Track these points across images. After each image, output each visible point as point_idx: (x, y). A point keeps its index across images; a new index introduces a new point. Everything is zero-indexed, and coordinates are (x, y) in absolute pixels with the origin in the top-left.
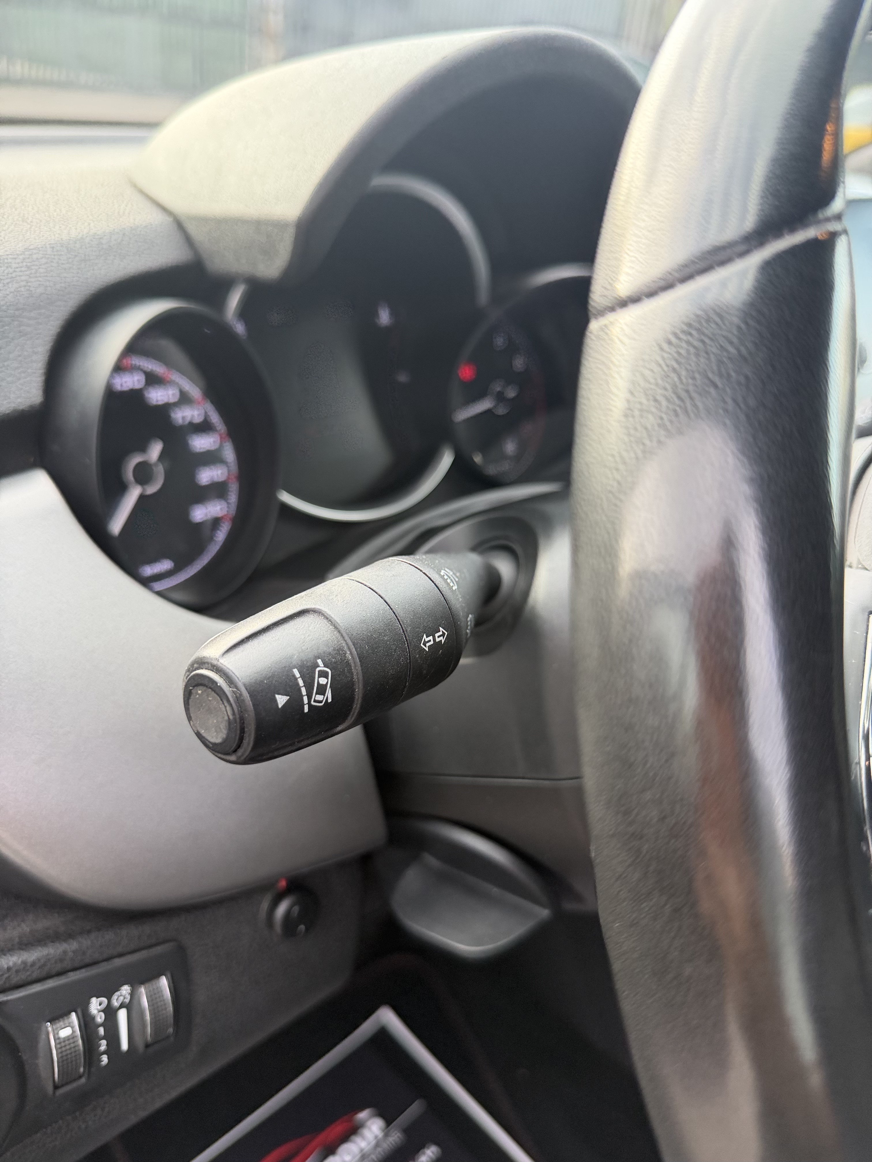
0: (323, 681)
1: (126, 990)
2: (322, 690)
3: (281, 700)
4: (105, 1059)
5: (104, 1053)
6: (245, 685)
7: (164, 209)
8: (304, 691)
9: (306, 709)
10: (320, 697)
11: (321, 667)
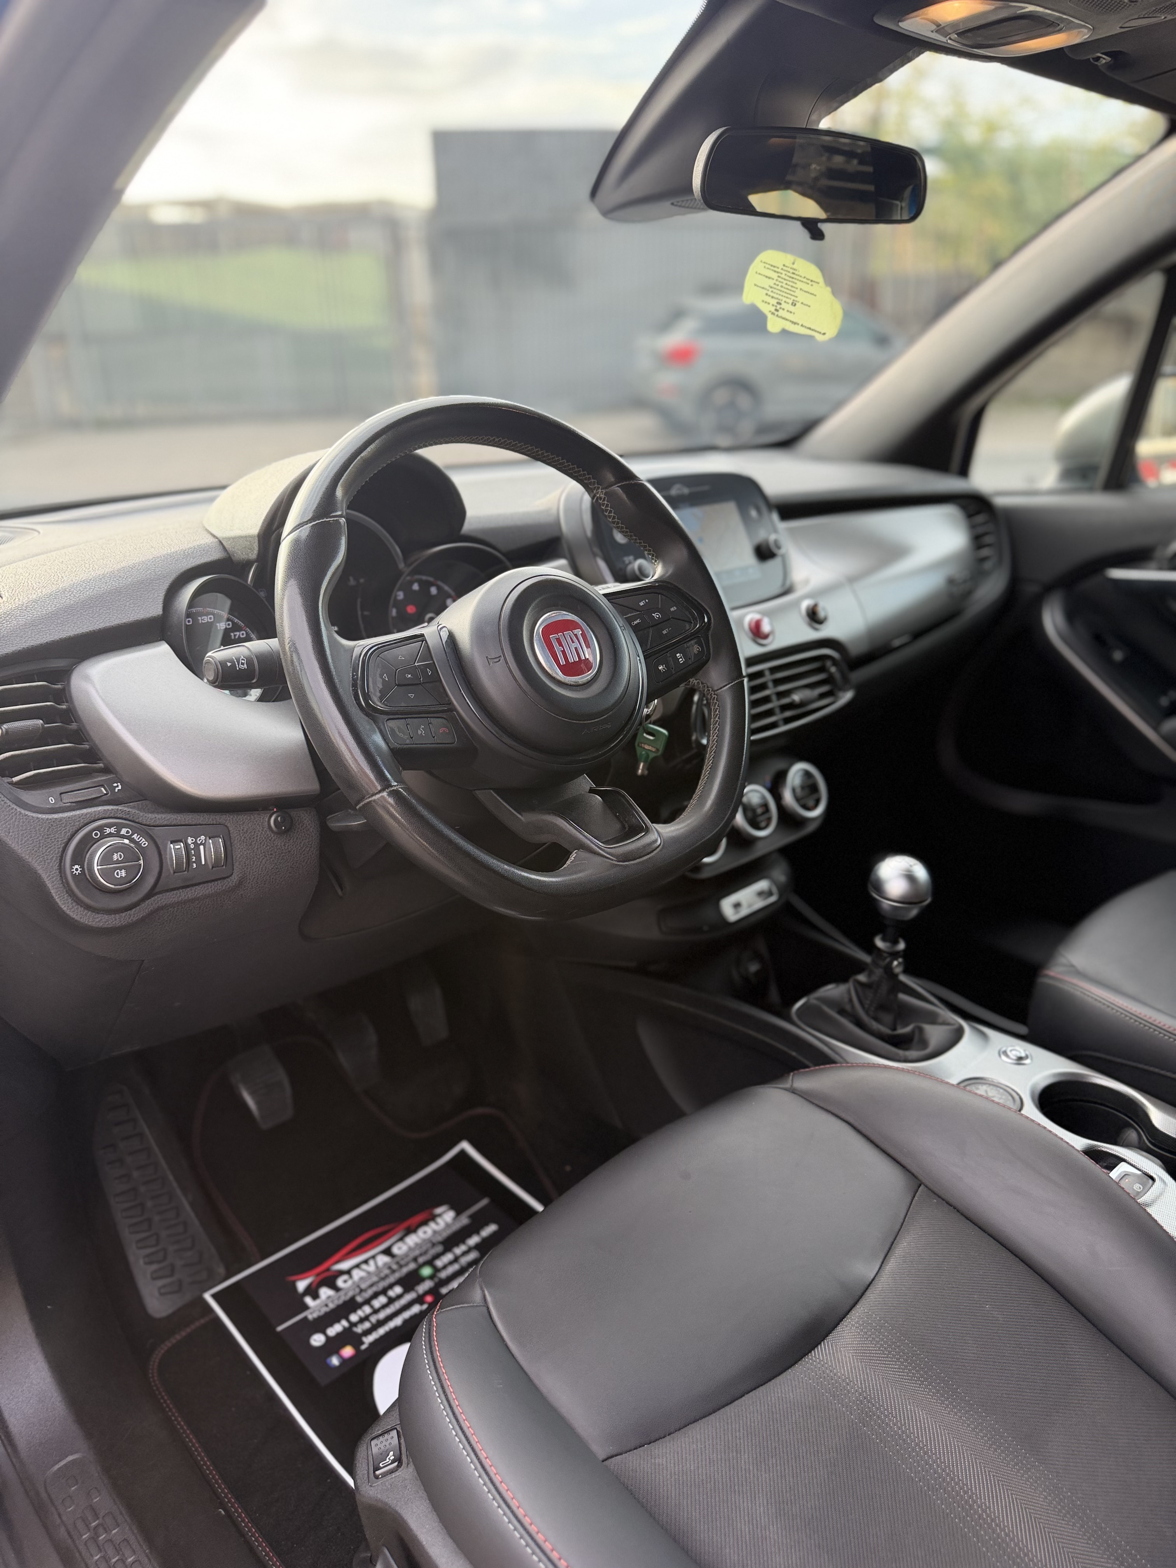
0: (243, 661)
1: (203, 837)
2: (243, 664)
3: (229, 664)
4: (195, 865)
5: (194, 862)
6: (219, 662)
7: (214, 536)
8: (236, 663)
9: (238, 669)
10: (242, 666)
11: (242, 658)
